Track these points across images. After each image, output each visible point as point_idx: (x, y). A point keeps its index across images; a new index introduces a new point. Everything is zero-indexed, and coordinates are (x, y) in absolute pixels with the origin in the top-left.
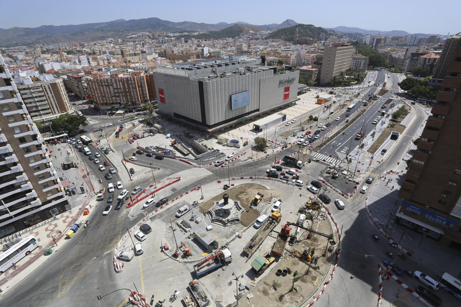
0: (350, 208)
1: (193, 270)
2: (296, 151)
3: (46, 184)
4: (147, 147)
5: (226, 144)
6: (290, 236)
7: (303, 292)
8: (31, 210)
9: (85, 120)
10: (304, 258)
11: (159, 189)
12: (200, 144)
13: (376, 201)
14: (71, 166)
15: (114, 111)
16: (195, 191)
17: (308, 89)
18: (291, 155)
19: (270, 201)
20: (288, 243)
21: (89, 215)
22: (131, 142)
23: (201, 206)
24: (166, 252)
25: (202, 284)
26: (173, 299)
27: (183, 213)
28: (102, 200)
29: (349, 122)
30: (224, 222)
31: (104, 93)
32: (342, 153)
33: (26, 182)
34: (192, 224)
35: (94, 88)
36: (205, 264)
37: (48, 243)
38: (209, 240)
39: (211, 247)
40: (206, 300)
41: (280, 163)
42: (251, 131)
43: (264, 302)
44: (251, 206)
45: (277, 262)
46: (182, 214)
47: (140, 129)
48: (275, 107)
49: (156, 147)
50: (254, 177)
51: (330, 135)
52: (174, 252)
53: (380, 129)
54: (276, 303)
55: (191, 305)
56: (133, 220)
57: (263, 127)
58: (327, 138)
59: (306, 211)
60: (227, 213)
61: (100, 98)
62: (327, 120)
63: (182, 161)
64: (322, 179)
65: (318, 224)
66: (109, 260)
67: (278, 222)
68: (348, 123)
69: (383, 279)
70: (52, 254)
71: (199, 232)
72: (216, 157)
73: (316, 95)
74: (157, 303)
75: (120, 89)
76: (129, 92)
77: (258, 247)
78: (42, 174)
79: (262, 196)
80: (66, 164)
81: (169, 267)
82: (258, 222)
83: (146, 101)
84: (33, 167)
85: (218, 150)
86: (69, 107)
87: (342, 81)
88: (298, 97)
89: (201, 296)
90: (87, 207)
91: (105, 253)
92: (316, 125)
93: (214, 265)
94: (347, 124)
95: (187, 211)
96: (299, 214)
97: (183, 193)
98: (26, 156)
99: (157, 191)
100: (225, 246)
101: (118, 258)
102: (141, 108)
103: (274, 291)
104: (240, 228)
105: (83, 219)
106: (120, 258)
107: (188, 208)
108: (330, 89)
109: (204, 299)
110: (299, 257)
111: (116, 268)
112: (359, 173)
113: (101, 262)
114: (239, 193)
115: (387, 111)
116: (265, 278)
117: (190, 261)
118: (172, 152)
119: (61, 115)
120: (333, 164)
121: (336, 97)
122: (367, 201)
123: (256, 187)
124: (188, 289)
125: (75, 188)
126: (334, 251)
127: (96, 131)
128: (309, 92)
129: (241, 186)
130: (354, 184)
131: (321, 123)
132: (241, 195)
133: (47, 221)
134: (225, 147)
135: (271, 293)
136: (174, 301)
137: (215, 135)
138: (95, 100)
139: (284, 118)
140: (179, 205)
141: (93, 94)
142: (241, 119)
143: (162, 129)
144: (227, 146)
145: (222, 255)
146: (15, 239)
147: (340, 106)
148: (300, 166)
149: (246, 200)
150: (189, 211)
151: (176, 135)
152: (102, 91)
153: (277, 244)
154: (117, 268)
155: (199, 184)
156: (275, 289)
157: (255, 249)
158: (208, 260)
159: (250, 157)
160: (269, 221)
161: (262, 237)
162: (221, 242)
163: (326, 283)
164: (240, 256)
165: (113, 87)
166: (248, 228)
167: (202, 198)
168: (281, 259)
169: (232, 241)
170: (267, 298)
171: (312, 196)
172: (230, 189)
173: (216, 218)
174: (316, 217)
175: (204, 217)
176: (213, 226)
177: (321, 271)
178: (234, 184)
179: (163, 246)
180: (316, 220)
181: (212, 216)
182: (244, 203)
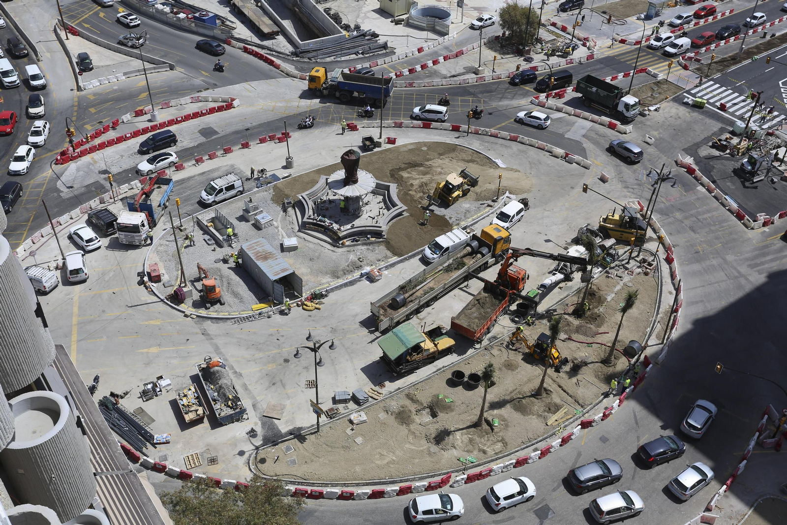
0: (747, 255)
5: (404, 17)
6: (521, 297)
7: (509, 435)
10: (537, 354)
12: (321, 8)
16: (272, 143)
18: (613, 79)
19: (494, 201)
20: (509, 314)
23: (279, 186)
24: (154, 286)
25: (235, 372)
26: (151, 394)
27: (221, 197)
30: (335, 233)
34: (243, 228)
38: (277, 268)
39: (279, 288)
40: (236, 405)
41: (567, 98)
43: (392, 437)
44: (430, 205)
45: (459, 355)
46: (217, 199)
50: (464, 127)
52: (173, 289)
54: (424, 445)
55: (194, 413)
56: (68, 199)
58: (768, 37)
59: (593, 241)
63: (251, 53)
64: (689, 160)
65: (621, 283)
69: (759, 444)
72: (361, 56)
74: (106, 396)
77: (417, 311)
79: (473, 183)
81: (152, 322)
82: (437, 247)
85: (375, 35)
89: (225, 395)
95: (233, 192)
97: (235, 144)
100: (322, 295)
103: (429, 417)
104: (380, 257)
107: (238, 184)
109: (230, 403)
110: (524, 352)
114: (403, 166)
116: (414, 385)
117: (214, 315)
118: (223, 22)
120: (750, 123)
123: (463, 156)
124: (195, 379)
126: (642, 356)
129: (417, 148)
132: (409, 173)
134: (401, 29)
135: (417, 420)
136: (151, 398)
144: (409, 25)
148: (627, 114)
149: (421, 186)
150: (241, 193)
153: (474, 309)
155: (289, 125)
156: (434, 415)
157: (403, 311)
159: (473, 68)
160: (469, 249)
161: (436, 287)
163: (586, 425)
164: (358, 325)
166: (401, 261)
167: (288, 165)
168: (475, 349)
169: (346, 285)
170: (403, 430)
171: (634, 203)
172: (381, 152)
173: (316, 220)
174: (624, 262)
175: (280, 216)
176: (300, 240)
177: (581, 394)
178: (395, 139)
179: (147, 269)
180: (620, 272)
181: (303, 216)
182: (410, 192)
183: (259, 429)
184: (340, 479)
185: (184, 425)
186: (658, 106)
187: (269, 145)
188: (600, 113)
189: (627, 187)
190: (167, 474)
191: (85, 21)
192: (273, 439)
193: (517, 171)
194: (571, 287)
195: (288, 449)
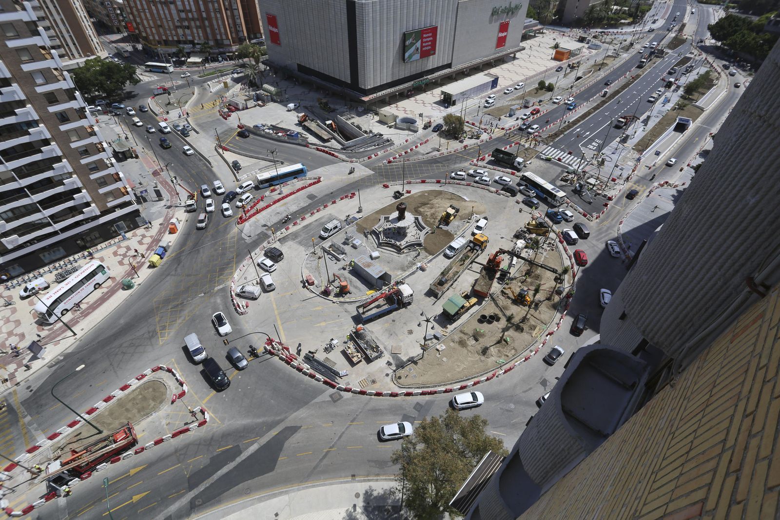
1: (355, 313)
2: (513, 142)
3: (102, 180)
4: (257, 126)
5: (393, 124)
6: (499, 270)
7: (516, 344)
8: (84, 222)
9: (135, 73)
10: (520, 300)
11: (287, 196)
12: (349, 122)
13: (635, 227)
14: (128, 155)
15: (183, 57)
16: (347, 199)
17: (539, 30)
18: (505, 148)
19: (469, 219)
20: (496, 279)
21: (177, 233)
22: (226, 116)
23: (359, 223)
24: (311, 287)
26: (330, 349)
27: (331, 233)
28: (194, 211)
29: (607, 96)
30: (398, 247)
31: (161, 19)
32: (590, 149)
33: (70, 175)
34: (347, 248)
35: (139, 7)
36: (373, 305)
37: (123, 273)
38: (377, 271)
39: (380, 282)
40: (378, 350)
41: (486, 160)
42: (435, 103)
43: (460, 355)
44: (440, 225)
45: (479, 305)
46: (330, 235)
47: (237, 93)
48: (478, 61)
49: (271, 125)
50: (443, 181)
51: (573, 117)
52: (323, 289)
53: (659, 112)
54: (477, 357)
55: (356, 357)
56: (251, 243)
57: (458, 97)
58: (567, 123)
59: (525, 236)
60: (401, 233)
61: (154, 30)
62: (570, 90)
63: (321, 151)
65: (543, 256)
66: (225, 298)
67: (482, 251)
68: (606, 98)
70: (135, 288)
71: (361, 260)
73: (553, 44)
74: (306, 354)
75: (190, 11)
76: (209, 18)
77: (452, 285)
78: (94, 162)
79: (457, 211)
80: (119, 152)
81: (317, 308)
82: (451, 248)
83: (241, 41)
84: (77, 148)
85: (381, 135)
86: (97, 45)
87: (605, 17)
88: (523, 44)
89: (370, 345)
90: (174, 220)
91: (216, 289)
92: (549, 98)
93: (386, 307)
94: (604, 99)
95: (336, 230)
96: (515, 240)
97: (328, 202)
98: (63, 128)
99: (283, 198)
100: (401, 282)
101: (238, 295)
102: (234, 53)
103: (474, 342)
104: (423, 257)
105: (169, 240)
106: (241, 294)
107: (339, 225)
108: (579, 32)
109: (375, 350)
110: (512, 299)
111: (238, 308)
112: (613, 183)
113: (212, 300)
114: (419, 205)
115: (676, 80)
116: (463, 325)
117: (348, 300)
118: (302, 136)
119: (88, 60)
120: (574, 167)
121: (589, 48)
122: (621, 226)
123: (447, 196)
124: (351, 338)
125: (146, 191)
126: (564, 294)
127: (158, 95)
128: (541, 35)
129: (422, 194)
130: (604, 200)
131: (558, 95)
132: (423, 208)
133: (112, 241)
134: (393, 130)
135: (469, 344)
136: (330, 351)
137: (374, 108)
138: (144, 34)
139: (495, 83)
140: (323, 220)
141: (138, 20)
142: (418, 81)
143: (277, 94)
144: (396, 128)
145: (399, 293)
146: (69, 266)
147: (595, 65)
148: (519, 167)
149: (432, 215)
150: (340, 229)
151: (304, 107)
152: (156, 16)
153: (481, 281)
154: (240, 309)
155: (353, 188)
156: (477, 340)
157: (446, 286)
158: (377, 300)
159: (436, 148)
160: (469, 248)
161: (458, 270)
162: (396, 275)
163: (550, 334)
164: (424, 296)
165: (176, 6)
166: (434, 258)
167: (360, 211)
168: (486, 301)
169: (411, 275)
170: (464, 351)
172: (405, 198)
173: (386, 241)
174: (542, 245)
175: (365, 240)
176: (380, 252)
177: (543, 318)
178: (410, 191)
179: (305, 279)
180: (541, 251)
181: (378, 238)
182: (428, 219)
183: (391, 361)
184: (442, 382)
185: (353, 364)
186: (530, 161)
187: (345, 201)
188: (506, 168)
190: (352, 392)
191: (230, 142)
192: (401, 365)
193: (476, 202)
195: (410, 370)
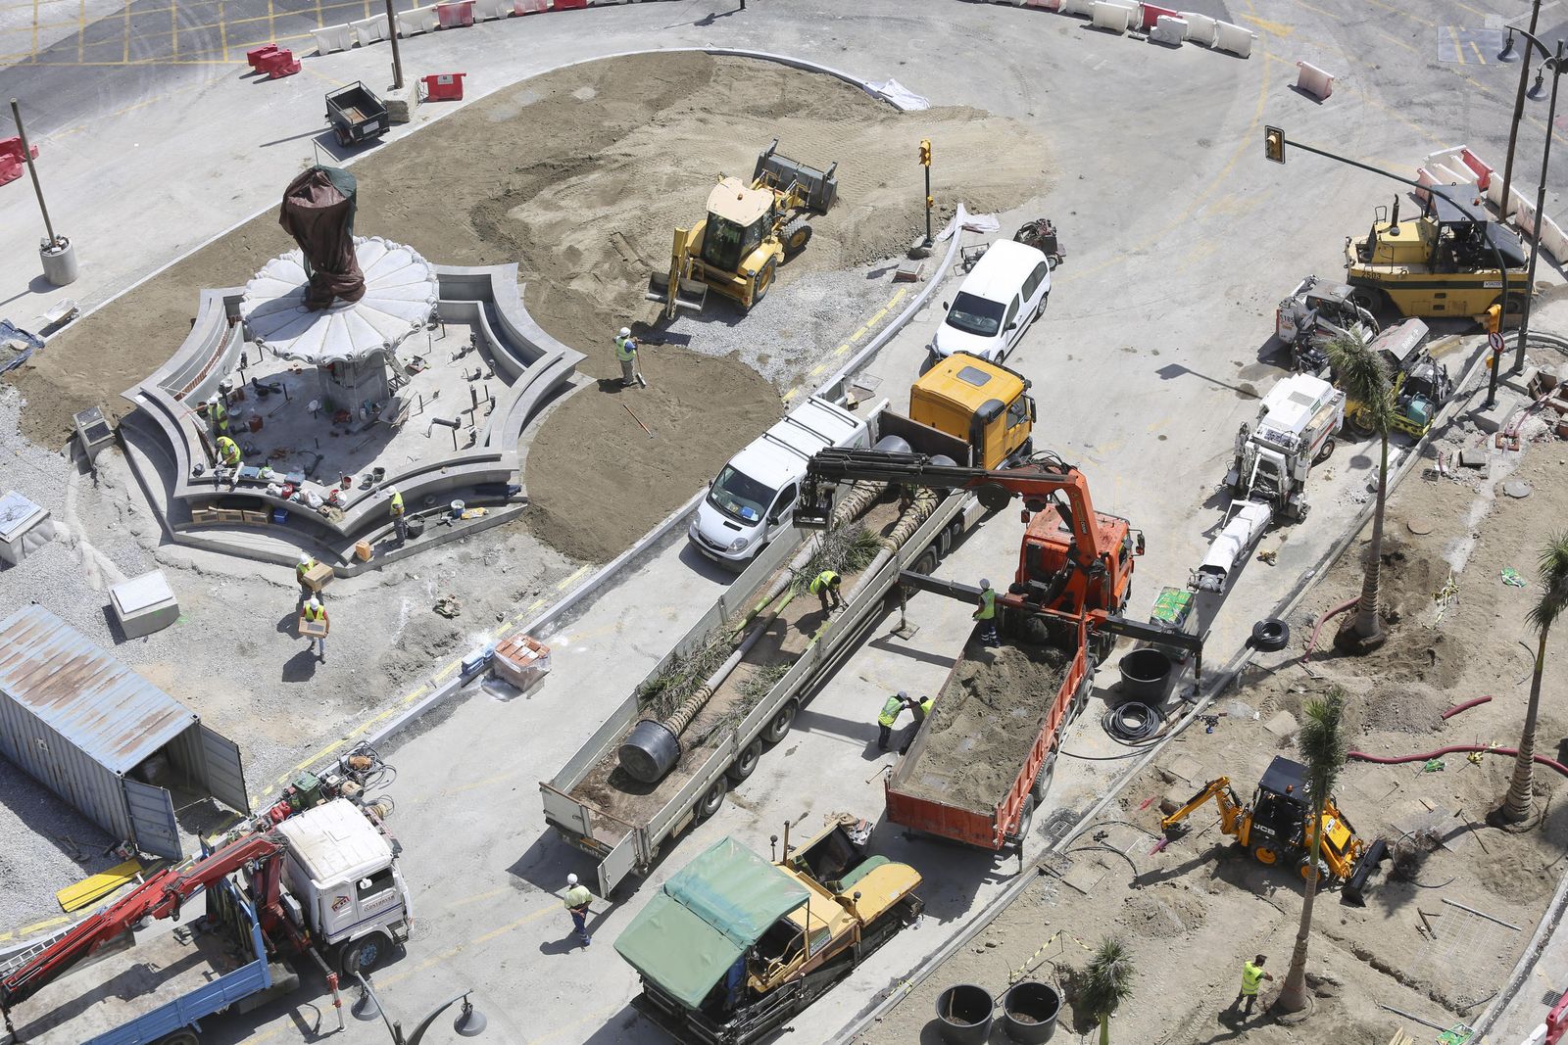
19: (915, 255)
20: (1096, 706)
30: (318, 520)
38: (127, 721)
39: (152, 801)
44: (665, 317)
45: (946, 917)
65: (1486, 489)
71: (10, 642)
77: (733, 777)
79: (818, 197)
82: (741, 492)
93: (191, 983)
96: (1260, 382)
100: (326, 789)
104: (520, 582)
114: (518, 182)
123: (748, 92)
129: (554, 98)
132: (548, 206)
149: (612, 250)
157: (678, 790)
160: (876, 475)
164: (504, 886)
166: (612, 581)
167: (53, 274)
168: (1001, 879)
169: (412, 727)
171: (1450, 163)
172: (414, 143)
173: (225, 481)
174: (1474, 404)
175: (72, 492)
176: (180, 576)
177: (1444, 966)
178: (457, 78)
180: (1471, 444)
181: (168, 467)
182: (575, 285)
189: (1405, 104)
193: (974, 114)
194: (1305, 546)
